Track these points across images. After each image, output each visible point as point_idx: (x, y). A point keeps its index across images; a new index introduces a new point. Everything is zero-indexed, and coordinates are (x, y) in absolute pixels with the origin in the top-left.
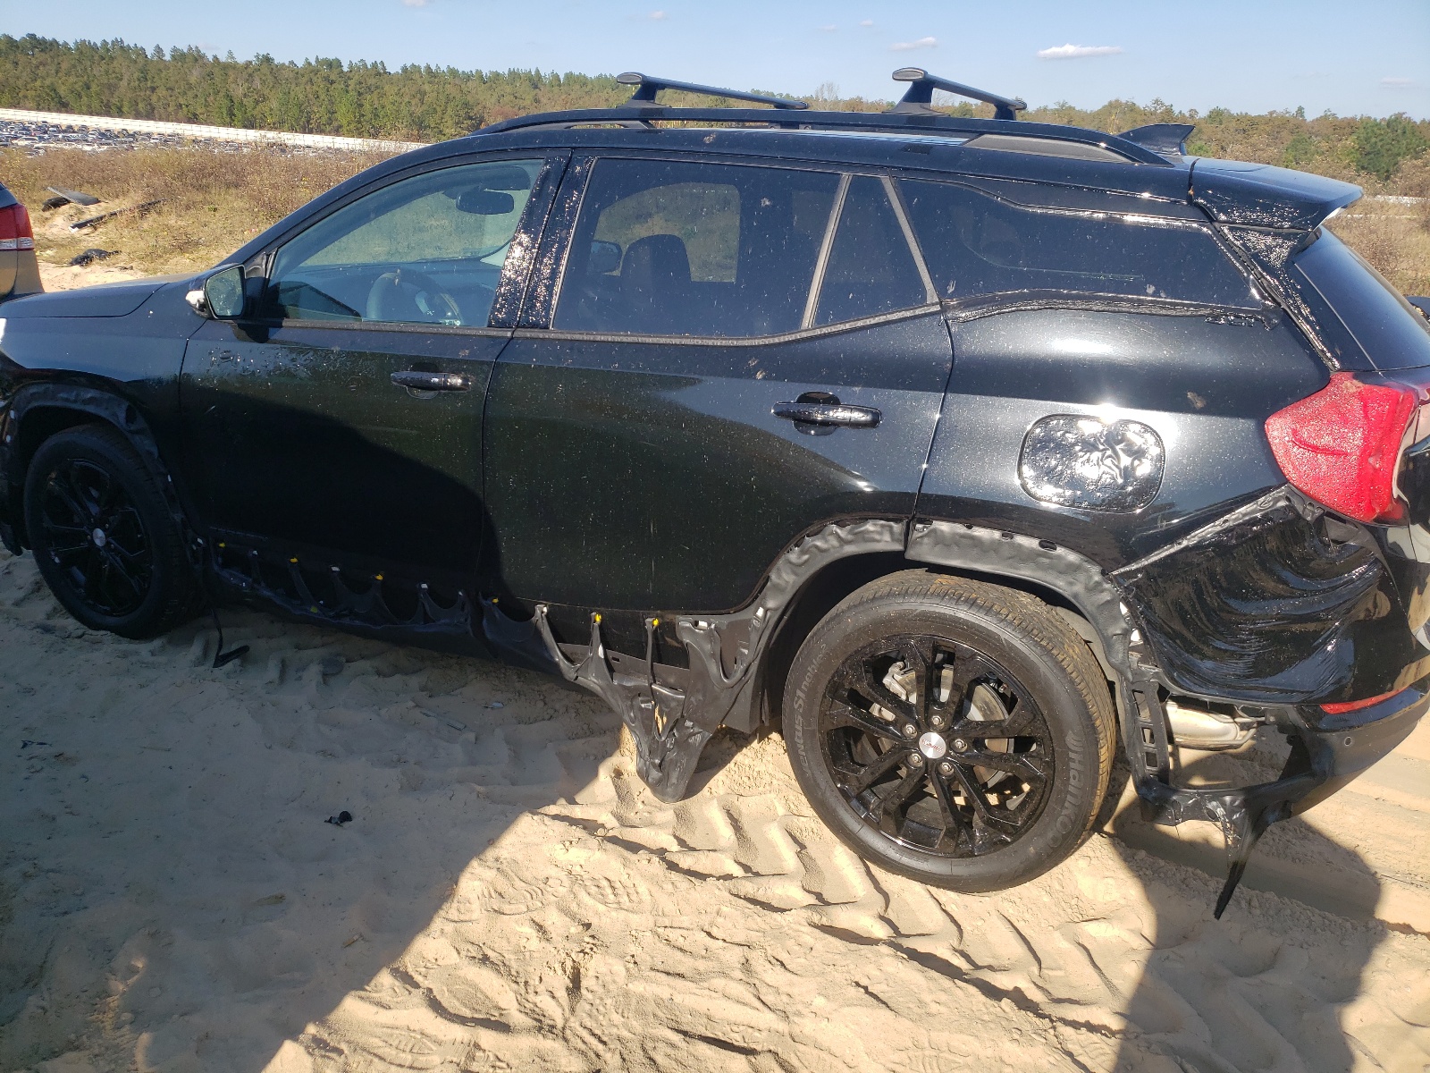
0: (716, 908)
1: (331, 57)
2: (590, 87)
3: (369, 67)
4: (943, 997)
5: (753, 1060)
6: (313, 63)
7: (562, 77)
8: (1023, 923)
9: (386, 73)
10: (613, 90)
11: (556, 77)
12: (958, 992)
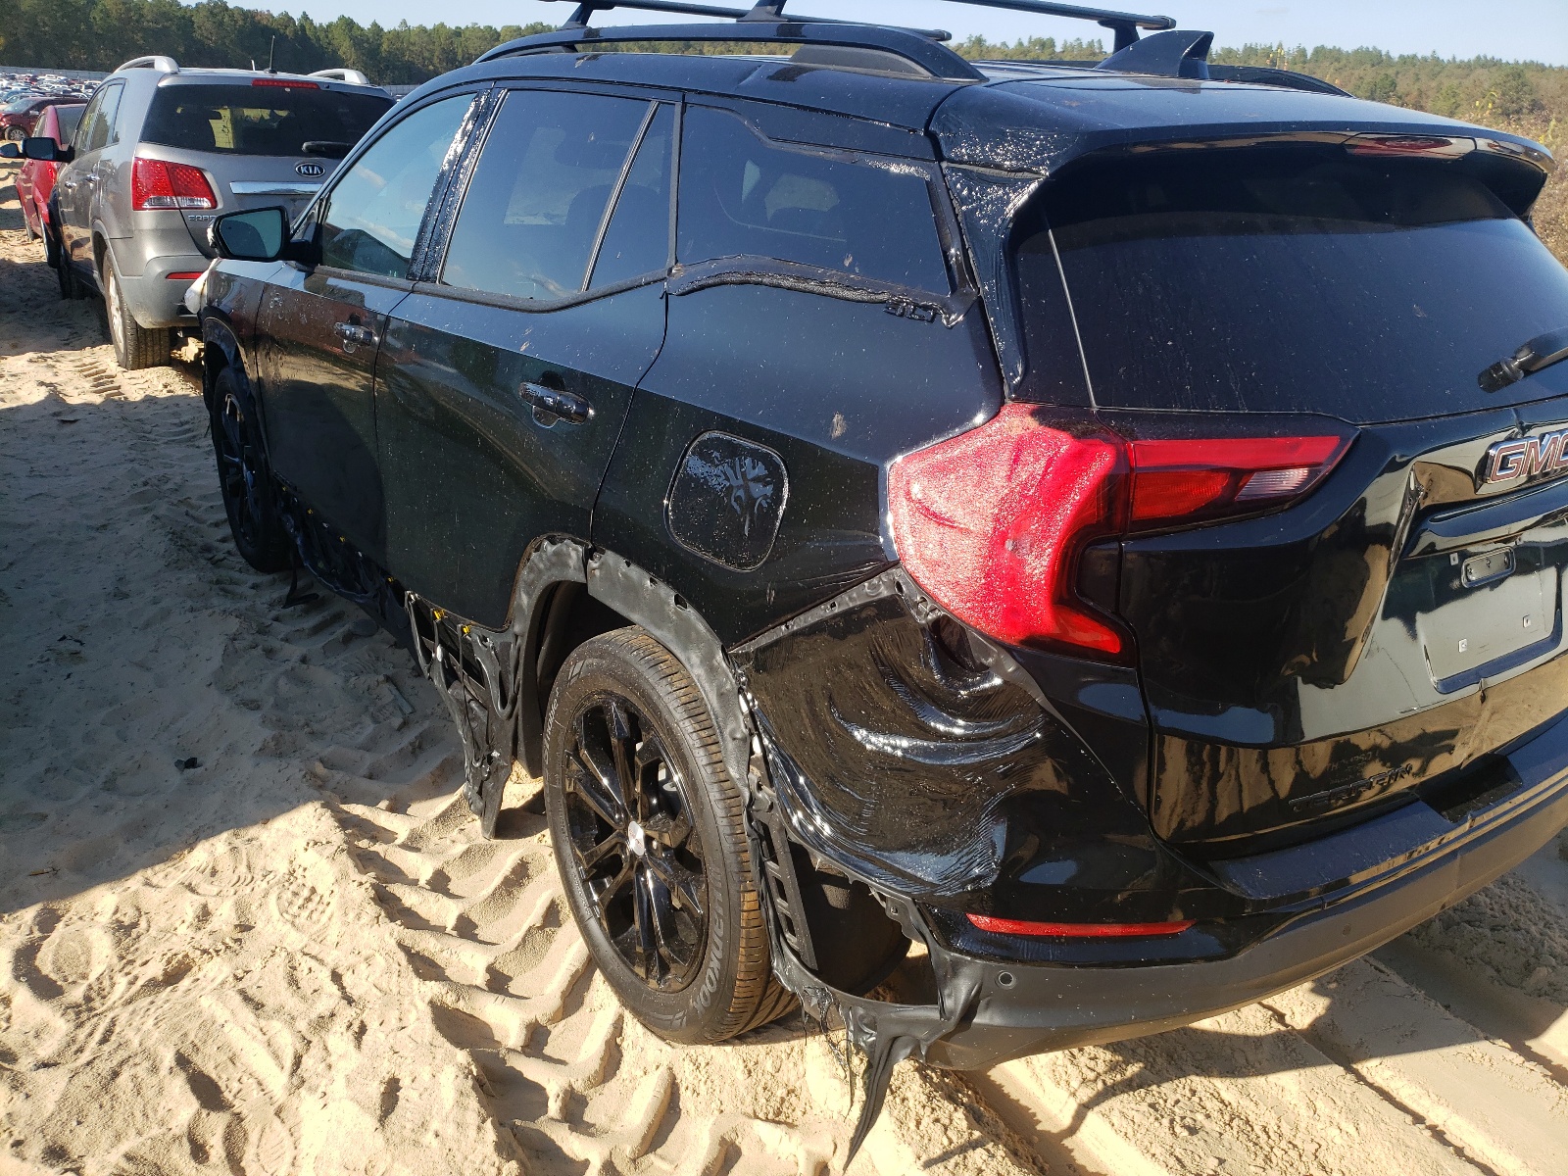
0: (369, 952)
1: (1045, 36)
2: (1344, 61)
3: (1084, 46)
4: (450, 1130)
5: (204, 1115)
6: (1026, 43)
7: (1309, 53)
8: (689, 1093)
9: (1101, 52)
10: (1373, 65)
11: (1302, 52)
12: (472, 1132)
